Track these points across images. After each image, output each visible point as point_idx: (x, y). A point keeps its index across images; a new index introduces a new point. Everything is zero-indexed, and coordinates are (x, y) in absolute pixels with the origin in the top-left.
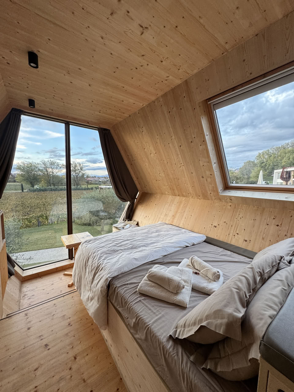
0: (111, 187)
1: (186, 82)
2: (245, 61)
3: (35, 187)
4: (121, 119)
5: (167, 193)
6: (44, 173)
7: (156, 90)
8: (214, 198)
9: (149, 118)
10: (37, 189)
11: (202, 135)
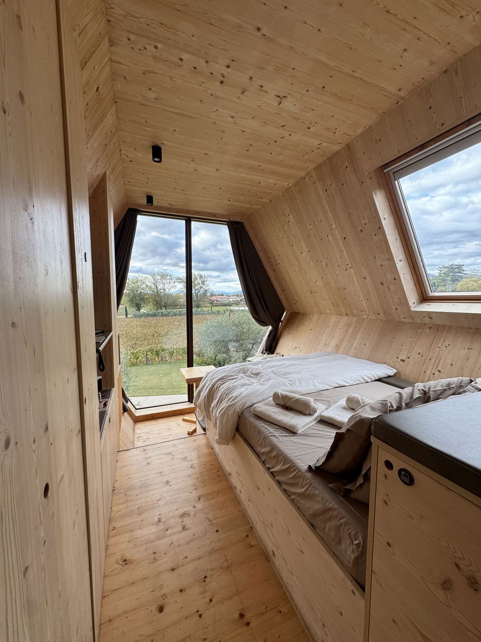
0: (247, 308)
1: (348, 147)
2: (432, 108)
3: (141, 311)
4: (258, 207)
5: (328, 311)
6: (153, 291)
7: (306, 162)
8: (403, 317)
9: (298, 201)
10: (145, 313)
11: (376, 219)
